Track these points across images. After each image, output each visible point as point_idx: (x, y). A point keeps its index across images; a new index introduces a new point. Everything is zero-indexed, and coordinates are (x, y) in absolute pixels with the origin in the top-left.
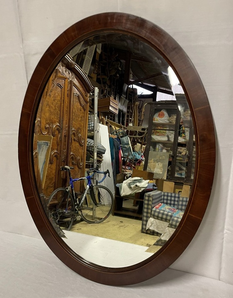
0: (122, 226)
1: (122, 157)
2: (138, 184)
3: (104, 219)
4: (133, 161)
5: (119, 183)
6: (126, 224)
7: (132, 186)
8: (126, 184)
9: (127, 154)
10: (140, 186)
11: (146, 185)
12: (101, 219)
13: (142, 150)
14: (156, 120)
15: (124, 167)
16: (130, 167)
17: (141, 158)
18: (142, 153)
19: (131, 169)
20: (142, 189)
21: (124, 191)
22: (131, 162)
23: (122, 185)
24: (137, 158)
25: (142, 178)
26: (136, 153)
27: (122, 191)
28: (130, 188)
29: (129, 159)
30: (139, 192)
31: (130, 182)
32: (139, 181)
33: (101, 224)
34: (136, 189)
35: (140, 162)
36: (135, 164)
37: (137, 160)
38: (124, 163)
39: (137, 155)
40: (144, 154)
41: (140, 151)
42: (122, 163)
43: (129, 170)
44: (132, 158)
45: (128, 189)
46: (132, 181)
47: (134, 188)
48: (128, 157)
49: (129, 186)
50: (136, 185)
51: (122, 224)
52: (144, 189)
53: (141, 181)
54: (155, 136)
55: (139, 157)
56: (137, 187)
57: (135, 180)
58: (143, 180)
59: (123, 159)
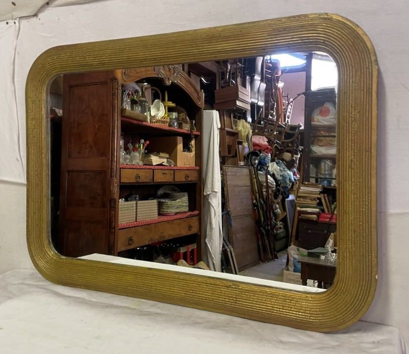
14: (316, 120)
54: (317, 147)
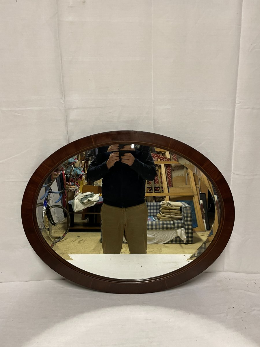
0: (81, 241)
1: (65, 174)
2: (90, 199)
3: (62, 237)
4: (75, 177)
5: (71, 200)
6: (84, 238)
7: (85, 201)
8: (78, 200)
9: (69, 171)
10: (93, 200)
11: (98, 199)
12: (59, 237)
13: (82, 165)
15: (67, 183)
16: (73, 182)
17: (82, 173)
18: (82, 168)
19: (74, 185)
20: (95, 203)
21: (77, 207)
22: (74, 178)
23: (74, 201)
24: (79, 173)
25: (93, 193)
26: (77, 169)
27: (75, 207)
28: (83, 203)
29: (72, 175)
30: (93, 206)
31: (82, 197)
32: (91, 196)
33: (61, 242)
34: (89, 204)
35: (81, 177)
36: (77, 180)
37: (78, 175)
38: (68, 180)
39: (78, 171)
40: (83, 169)
41: (80, 167)
42: (65, 180)
43: (73, 185)
44: (74, 174)
45: (81, 205)
46: (83, 197)
47: (86, 203)
48: (71, 173)
49: (82, 201)
50: (89, 200)
51: (80, 239)
52: (96, 202)
53: (93, 196)
55: (80, 172)
56: (90, 202)
57: (86, 195)
58: (95, 195)
59: (65, 175)
